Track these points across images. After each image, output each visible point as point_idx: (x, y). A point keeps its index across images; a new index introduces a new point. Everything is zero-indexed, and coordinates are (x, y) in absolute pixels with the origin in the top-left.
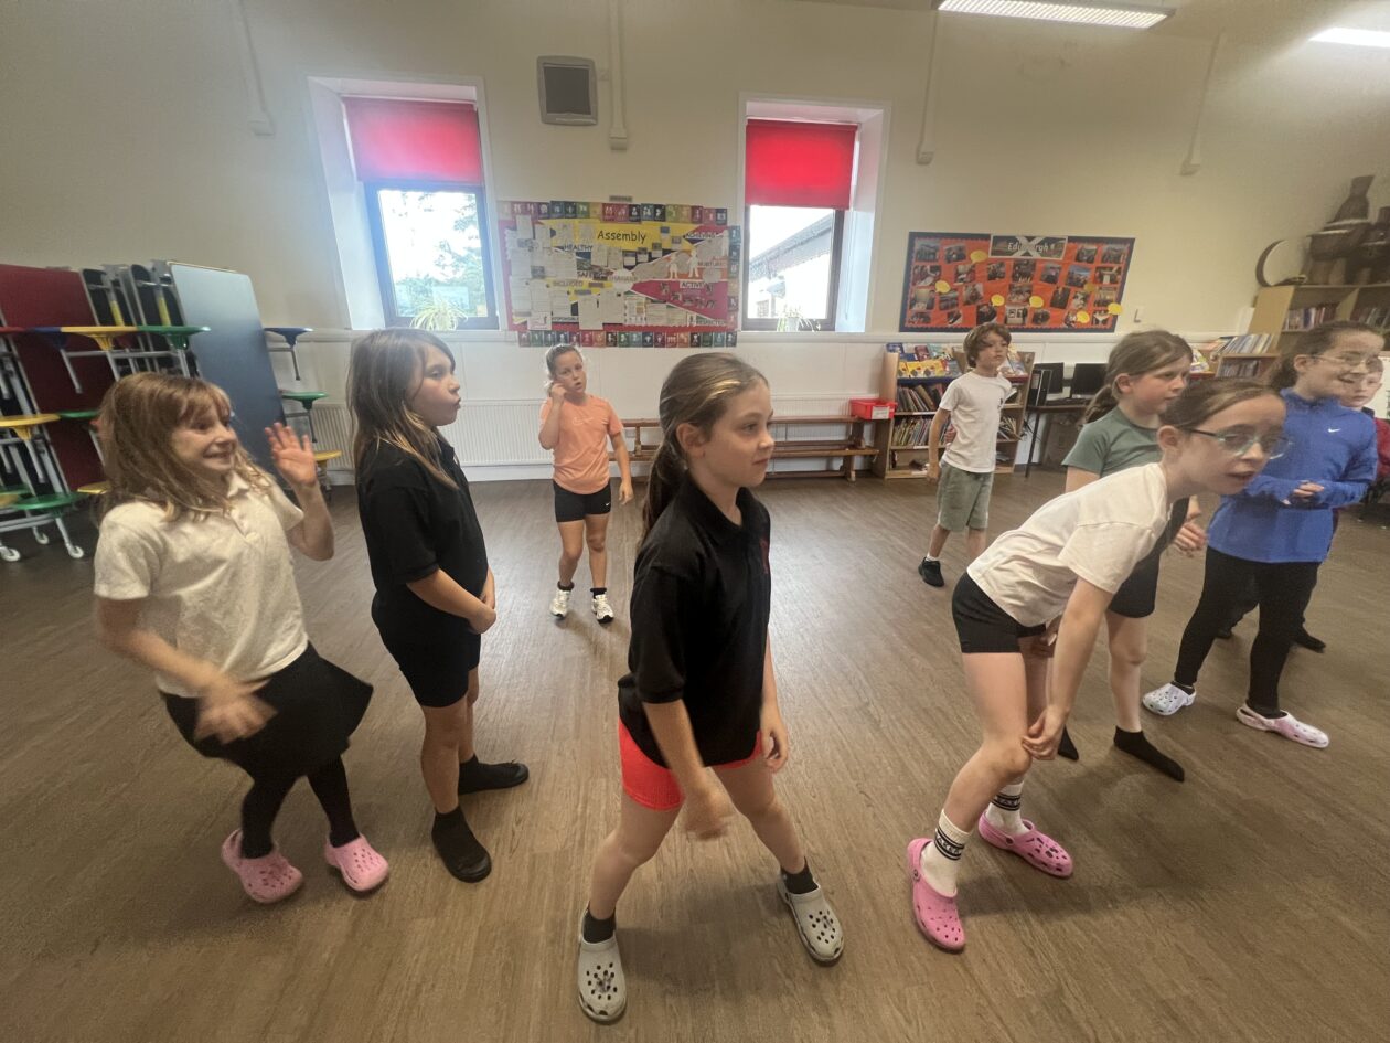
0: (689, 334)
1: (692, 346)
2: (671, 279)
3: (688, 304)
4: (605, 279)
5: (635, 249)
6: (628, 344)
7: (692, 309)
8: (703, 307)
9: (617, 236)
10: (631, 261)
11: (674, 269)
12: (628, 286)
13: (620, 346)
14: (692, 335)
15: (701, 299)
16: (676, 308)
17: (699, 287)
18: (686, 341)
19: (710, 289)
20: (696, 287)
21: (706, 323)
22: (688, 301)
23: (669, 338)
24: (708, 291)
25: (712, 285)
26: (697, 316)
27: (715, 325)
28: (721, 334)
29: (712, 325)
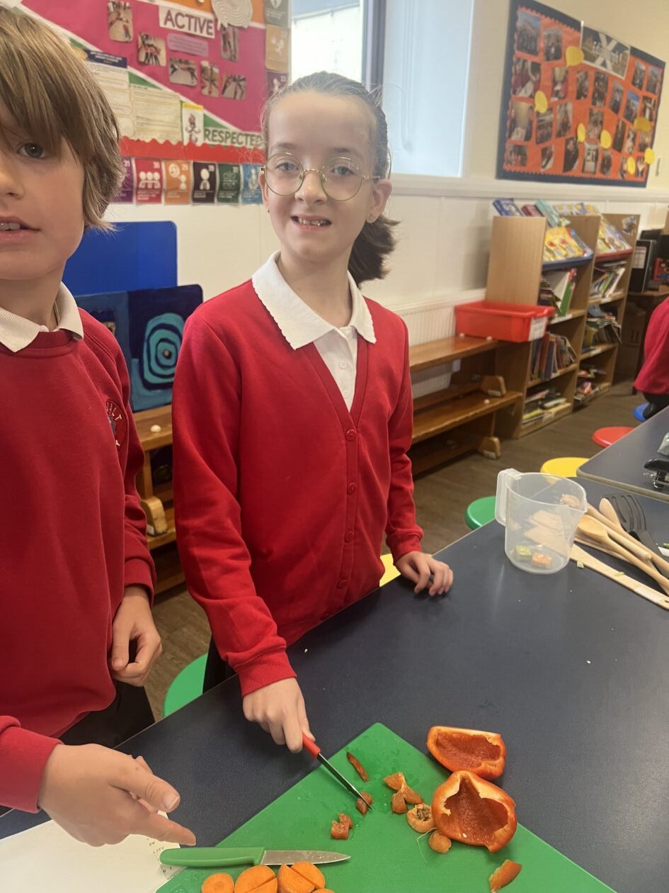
0: (188, 167)
1: (196, 200)
3: (182, 78)
7: (193, 94)
8: (215, 93)
14: (197, 168)
15: (212, 70)
16: (154, 86)
17: (204, 34)
18: (183, 186)
19: (229, 43)
20: (198, 33)
21: (227, 138)
22: (183, 69)
23: (142, 175)
24: (225, 49)
25: (234, 33)
26: (205, 115)
27: (244, 145)
28: (256, 169)
29: (237, 145)
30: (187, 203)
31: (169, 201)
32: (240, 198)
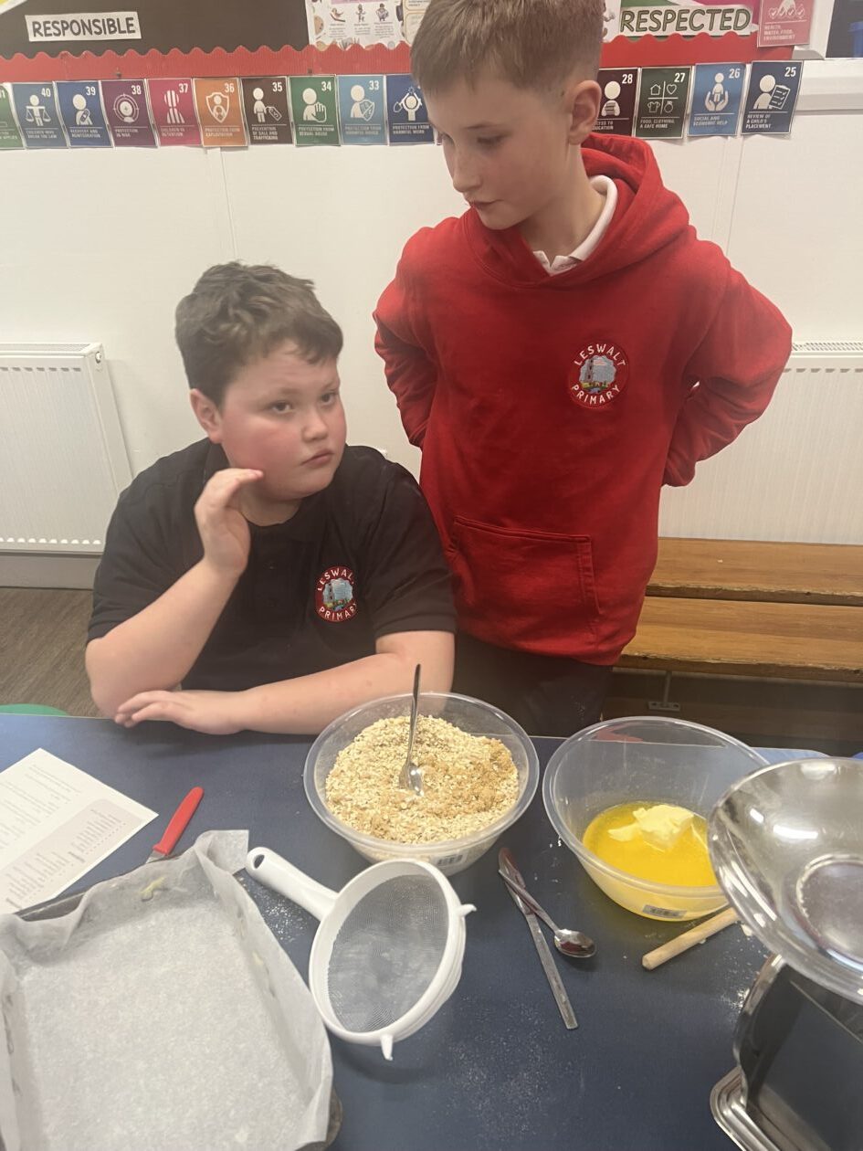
6: (332, 130)
13: (303, 141)
27: (705, 30)
28: (726, 74)
29: (689, 32)
32: (686, 130)
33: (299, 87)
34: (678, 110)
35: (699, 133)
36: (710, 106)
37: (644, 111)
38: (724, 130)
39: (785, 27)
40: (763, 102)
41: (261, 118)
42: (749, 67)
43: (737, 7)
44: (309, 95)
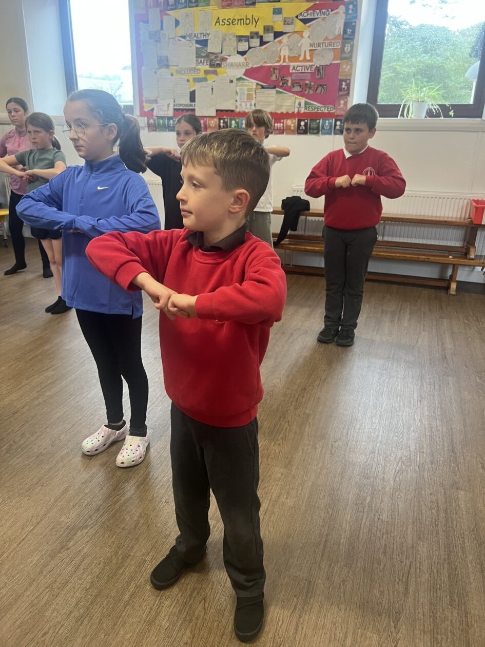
0: (296, 121)
1: (299, 133)
2: (281, 63)
3: (297, 89)
4: (219, 65)
5: (248, 34)
7: (301, 94)
8: (311, 92)
9: (232, 22)
10: (243, 46)
11: (285, 52)
12: (240, 73)
14: (299, 121)
15: (310, 84)
16: (285, 93)
17: (309, 71)
18: (292, 128)
19: (320, 73)
20: (306, 71)
21: (315, 109)
22: (297, 86)
23: (276, 125)
24: (318, 75)
25: (323, 68)
26: (305, 101)
27: (324, 111)
28: (329, 121)
29: (320, 111)
30: (295, 134)
31: (287, 134)
32: (320, 133)
33: (231, 120)
34: (318, 128)
35: (323, 134)
36: (326, 128)
37: (310, 128)
38: (330, 134)
39: (342, 111)
40: (338, 127)
41: (222, 127)
42: (334, 120)
43: (331, 106)
44: (233, 122)
